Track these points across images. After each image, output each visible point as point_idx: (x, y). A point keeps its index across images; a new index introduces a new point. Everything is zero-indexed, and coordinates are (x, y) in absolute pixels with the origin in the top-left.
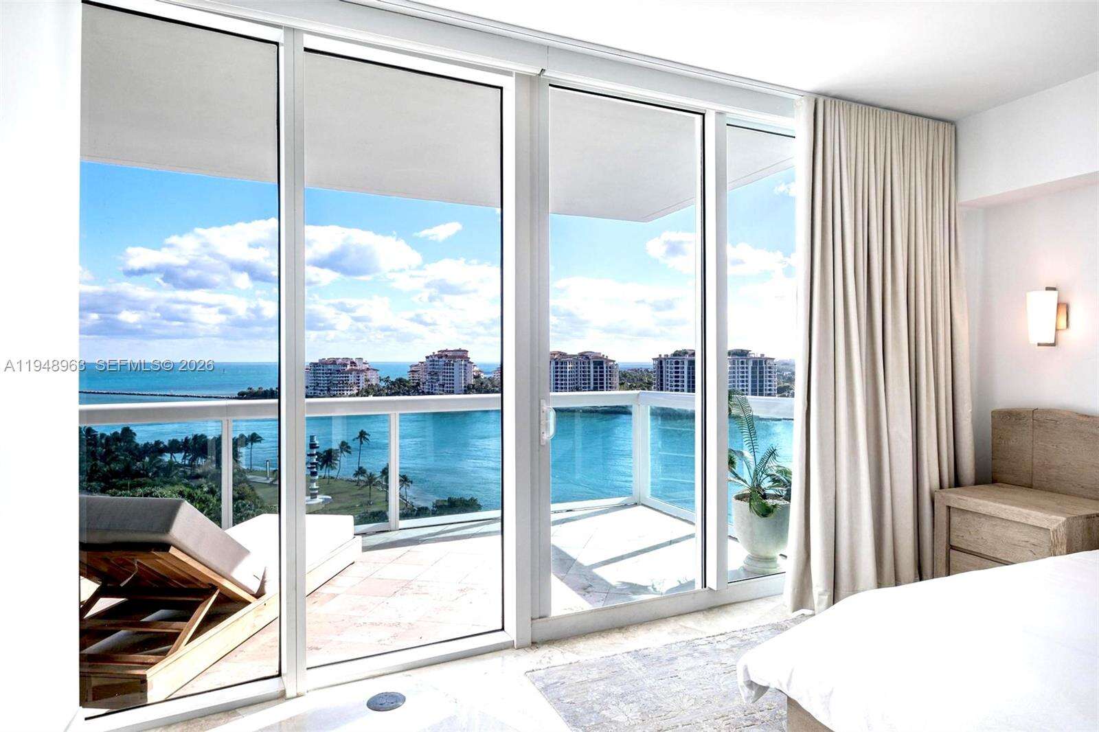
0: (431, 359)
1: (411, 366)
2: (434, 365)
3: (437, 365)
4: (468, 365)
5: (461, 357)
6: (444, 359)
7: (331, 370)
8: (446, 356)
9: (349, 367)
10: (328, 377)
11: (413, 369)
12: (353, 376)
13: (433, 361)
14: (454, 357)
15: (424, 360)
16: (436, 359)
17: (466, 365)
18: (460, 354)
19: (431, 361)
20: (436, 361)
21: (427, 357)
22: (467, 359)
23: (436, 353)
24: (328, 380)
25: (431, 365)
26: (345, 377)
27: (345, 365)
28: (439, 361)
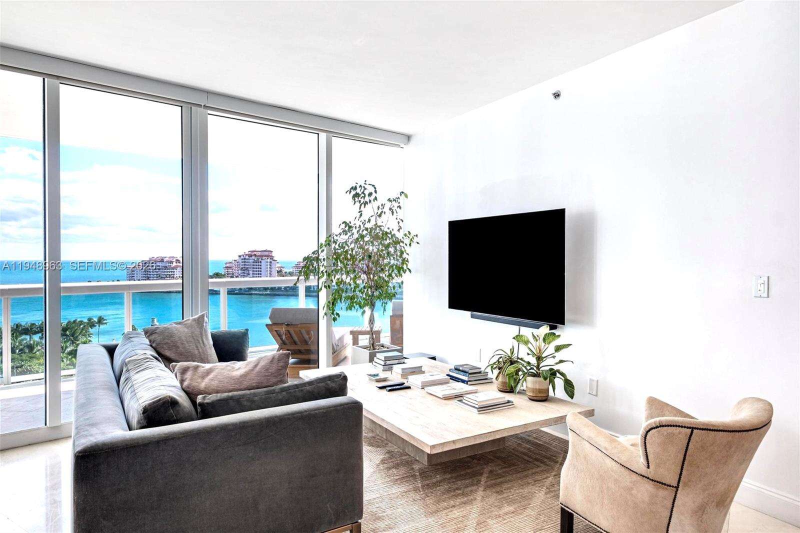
0: (242, 257)
1: (226, 263)
2: (245, 262)
3: (247, 262)
4: (273, 262)
5: (268, 256)
6: (253, 257)
7: (159, 266)
8: (255, 255)
9: (175, 264)
10: (157, 272)
11: (228, 265)
12: (178, 271)
13: (245, 259)
14: (262, 256)
15: (237, 258)
16: (247, 257)
17: (271, 262)
18: (267, 253)
19: (243, 259)
20: (247, 259)
21: (240, 256)
22: (272, 258)
23: (247, 253)
24: (157, 275)
25: (243, 262)
26: (172, 272)
27: (171, 262)
28: (249, 259)
